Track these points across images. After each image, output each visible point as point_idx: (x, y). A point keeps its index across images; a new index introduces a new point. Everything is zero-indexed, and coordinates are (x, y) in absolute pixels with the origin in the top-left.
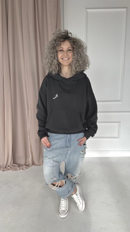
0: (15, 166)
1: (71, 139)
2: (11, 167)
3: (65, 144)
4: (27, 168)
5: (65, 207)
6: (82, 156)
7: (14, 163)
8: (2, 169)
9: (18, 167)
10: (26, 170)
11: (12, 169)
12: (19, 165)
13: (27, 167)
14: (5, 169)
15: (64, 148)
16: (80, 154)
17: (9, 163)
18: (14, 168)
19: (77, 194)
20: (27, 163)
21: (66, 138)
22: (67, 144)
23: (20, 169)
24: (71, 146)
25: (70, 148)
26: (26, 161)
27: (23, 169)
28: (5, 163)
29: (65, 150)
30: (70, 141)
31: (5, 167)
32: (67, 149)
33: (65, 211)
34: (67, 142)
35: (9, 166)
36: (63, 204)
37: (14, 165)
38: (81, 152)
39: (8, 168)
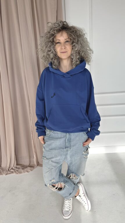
0: (19, 168)
1: (71, 138)
2: (14, 170)
3: (65, 144)
4: (31, 170)
5: (69, 208)
6: (85, 156)
7: (17, 165)
8: (5, 172)
9: (22, 169)
10: (31, 172)
11: (16, 172)
12: (24, 167)
13: (32, 168)
14: (9, 172)
15: (63, 148)
16: (83, 154)
17: (12, 166)
18: (18, 171)
19: (80, 196)
20: (32, 164)
21: (65, 138)
22: (66, 144)
23: (24, 172)
24: (70, 146)
25: (70, 148)
26: (30, 161)
27: (28, 172)
28: (8, 166)
29: (64, 151)
30: (70, 141)
31: (9, 170)
32: (66, 149)
33: (68, 211)
34: (66, 142)
35: (12, 169)
36: (66, 204)
37: (18, 166)
38: (84, 153)
39: (12, 170)
